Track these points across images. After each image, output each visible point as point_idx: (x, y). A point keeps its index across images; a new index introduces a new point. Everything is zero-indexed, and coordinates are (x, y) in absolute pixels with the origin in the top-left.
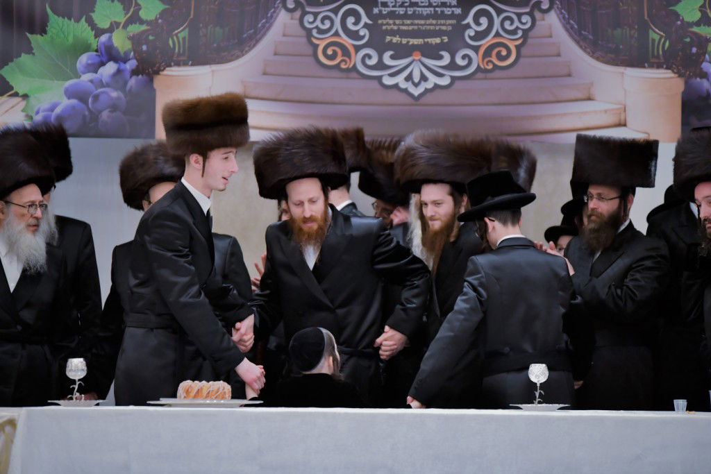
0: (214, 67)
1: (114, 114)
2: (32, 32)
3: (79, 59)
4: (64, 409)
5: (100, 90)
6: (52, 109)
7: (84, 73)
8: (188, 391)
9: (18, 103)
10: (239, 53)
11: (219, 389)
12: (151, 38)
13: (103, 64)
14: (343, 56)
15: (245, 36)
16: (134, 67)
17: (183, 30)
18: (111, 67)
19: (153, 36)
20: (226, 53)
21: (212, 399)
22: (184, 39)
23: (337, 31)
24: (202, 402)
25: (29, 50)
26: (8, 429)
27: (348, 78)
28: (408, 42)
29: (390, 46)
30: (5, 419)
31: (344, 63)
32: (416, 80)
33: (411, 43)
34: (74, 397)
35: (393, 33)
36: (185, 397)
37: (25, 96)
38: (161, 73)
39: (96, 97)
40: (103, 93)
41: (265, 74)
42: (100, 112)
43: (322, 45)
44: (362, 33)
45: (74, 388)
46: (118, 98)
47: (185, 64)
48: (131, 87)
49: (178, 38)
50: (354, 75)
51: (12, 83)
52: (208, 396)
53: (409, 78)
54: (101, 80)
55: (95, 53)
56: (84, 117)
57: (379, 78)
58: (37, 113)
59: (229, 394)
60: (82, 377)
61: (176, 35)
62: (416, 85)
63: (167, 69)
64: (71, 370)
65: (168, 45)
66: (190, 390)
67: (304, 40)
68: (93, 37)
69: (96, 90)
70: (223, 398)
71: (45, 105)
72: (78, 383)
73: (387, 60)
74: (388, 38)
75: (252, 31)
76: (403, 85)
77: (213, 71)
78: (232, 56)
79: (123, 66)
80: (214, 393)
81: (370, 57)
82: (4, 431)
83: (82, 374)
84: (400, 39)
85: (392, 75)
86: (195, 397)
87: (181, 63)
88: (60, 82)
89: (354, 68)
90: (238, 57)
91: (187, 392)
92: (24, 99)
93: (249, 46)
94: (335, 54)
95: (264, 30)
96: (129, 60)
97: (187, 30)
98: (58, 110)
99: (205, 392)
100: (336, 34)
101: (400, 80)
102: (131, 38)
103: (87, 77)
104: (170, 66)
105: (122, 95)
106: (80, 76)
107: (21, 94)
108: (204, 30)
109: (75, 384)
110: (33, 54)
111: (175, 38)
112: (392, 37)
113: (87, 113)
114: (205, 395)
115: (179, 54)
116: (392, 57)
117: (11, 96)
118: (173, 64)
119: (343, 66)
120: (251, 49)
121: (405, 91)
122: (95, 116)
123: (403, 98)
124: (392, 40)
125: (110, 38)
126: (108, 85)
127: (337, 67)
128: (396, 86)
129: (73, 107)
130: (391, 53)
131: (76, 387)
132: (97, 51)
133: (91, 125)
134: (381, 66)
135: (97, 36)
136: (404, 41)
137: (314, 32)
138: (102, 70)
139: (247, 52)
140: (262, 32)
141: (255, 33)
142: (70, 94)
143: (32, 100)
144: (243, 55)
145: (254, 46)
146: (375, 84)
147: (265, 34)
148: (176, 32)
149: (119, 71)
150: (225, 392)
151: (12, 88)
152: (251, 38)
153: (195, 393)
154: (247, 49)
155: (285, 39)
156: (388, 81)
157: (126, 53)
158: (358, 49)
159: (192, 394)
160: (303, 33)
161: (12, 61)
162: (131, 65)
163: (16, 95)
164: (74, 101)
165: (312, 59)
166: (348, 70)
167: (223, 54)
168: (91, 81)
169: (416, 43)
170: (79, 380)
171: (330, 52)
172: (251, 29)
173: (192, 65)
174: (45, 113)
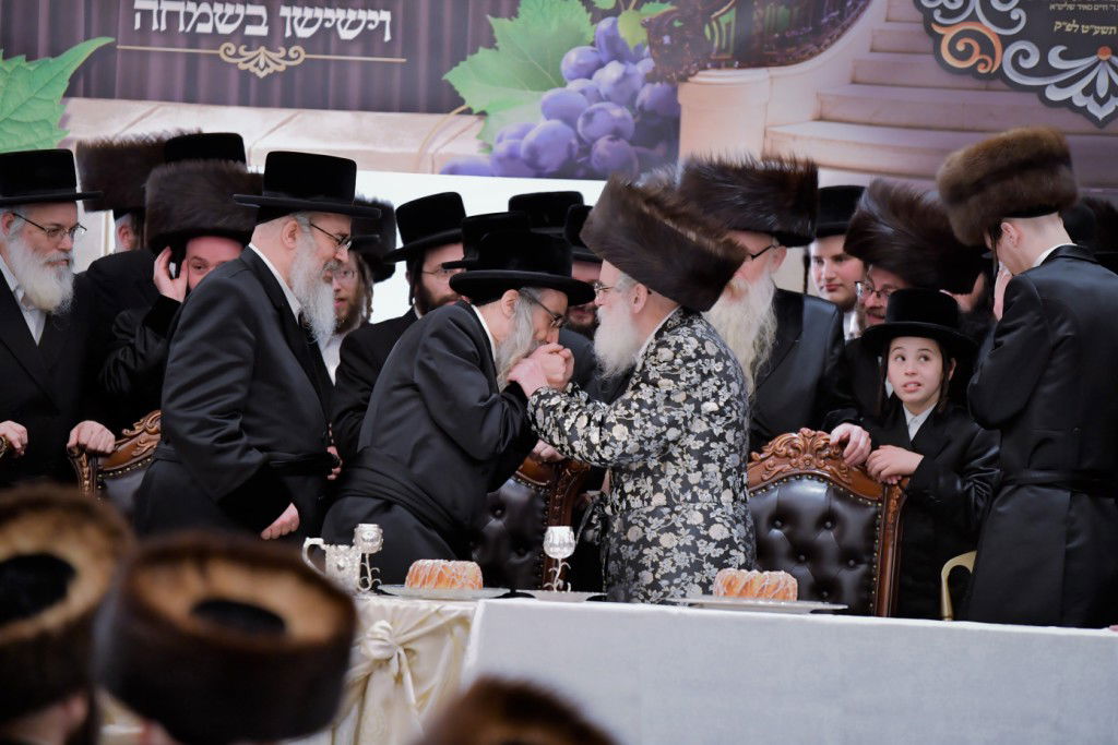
0: (775, 71)
1: (616, 143)
2: (496, 15)
3: (565, 57)
4: (539, 603)
5: (595, 106)
6: (521, 135)
7: (572, 79)
8: (730, 584)
9: (470, 126)
10: (815, 48)
11: (778, 584)
12: (677, 24)
13: (601, 65)
14: (982, 53)
15: (825, 20)
16: (649, 70)
17: (728, 10)
18: (612, 71)
19: (680, 21)
20: (793, 49)
21: (767, 599)
22: (728, 25)
23: (974, 11)
24: (750, 602)
25: (491, 43)
26: (458, 630)
27: (987, 89)
28: (1092, 31)
29: (1061, 37)
30: (453, 615)
31: (983, 65)
32: (1102, 92)
33: (1096, 33)
34: (555, 585)
35: (1066, 16)
36: (725, 594)
37: (483, 114)
38: (690, 79)
39: (589, 117)
40: (600, 109)
41: (854, 82)
42: (594, 140)
43: (949, 35)
44: (1014, 16)
45: (556, 573)
46: (624, 119)
47: (729, 66)
48: (643, 102)
49: (718, 23)
50: (999, 84)
51: (463, 94)
52: (761, 593)
53: (1090, 90)
54: (598, 91)
55: (591, 48)
56: (570, 146)
57: (1041, 90)
58: (500, 140)
59: (793, 593)
60: (568, 555)
61: (716, 19)
62: (1101, 102)
63: (701, 73)
64: (552, 545)
65: (704, 35)
66: (733, 583)
67: (921, 27)
68: (588, 23)
69: (590, 105)
70: (785, 598)
71: (512, 128)
72: (561, 565)
73: (1055, 60)
74: (1058, 25)
75: (837, 13)
76: (1079, 101)
77: (771, 77)
78: (803, 52)
79: (632, 68)
80: (771, 589)
81: (1026, 54)
82: (452, 633)
83: (568, 552)
84: (1077, 26)
85: (1061, 85)
86: (741, 594)
87: (723, 64)
88: (536, 93)
89: (1000, 73)
90: (812, 55)
91: (729, 586)
92: (480, 119)
93: (831, 38)
94: (969, 51)
95: (856, 12)
96: (643, 59)
97: (733, 11)
98: (531, 137)
99: (756, 587)
100: (973, 18)
101: (1075, 92)
102: (646, 25)
103: (575, 86)
104: (705, 68)
105: (628, 114)
106: (566, 85)
107: (476, 110)
108: (760, 11)
109: (557, 566)
110: (497, 48)
111: (714, 24)
112: (1065, 23)
113: (574, 141)
114: (757, 592)
115: (720, 51)
116: (1063, 56)
117: (462, 113)
118: (709, 66)
119: (981, 70)
120: (832, 42)
121: (1083, 111)
122: (586, 146)
123: (1079, 123)
124: (1064, 27)
125: (614, 25)
126: (608, 98)
127: (972, 71)
128: (1068, 103)
129: (554, 133)
130: (1062, 48)
131: (559, 571)
132: (593, 44)
133: (579, 161)
134: (1044, 69)
135: (594, 21)
136: (1085, 29)
137: (937, 15)
138: (598, 75)
139: (826, 46)
140: (853, 14)
141: (841, 17)
142: (550, 112)
143: (492, 119)
144: (821, 51)
145: (839, 36)
146: (1033, 99)
147: (857, 17)
148: (717, 14)
149: (626, 76)
150: (788, 590)
151: (461, 102)
152: (833, 24)
153: (740, 588)
154: (827, 41)
155: (890, 26)
156: (1054, 94)
157: (638, 48)
158: (1006, 42)
159: (738, 589)
160: (919, 16)
161: (464, 59)
162: (645, 66)
163: (469, 112)
164: (556, 123)
165: (931, 59)
166: (989, 77)
167: (788, 50)
168: (583, 92)
169: (1103, 32)
170: (563, 560)
171: (960, 47)
172: (834, 11)
173: (740, 67)
174: (513, 141)
